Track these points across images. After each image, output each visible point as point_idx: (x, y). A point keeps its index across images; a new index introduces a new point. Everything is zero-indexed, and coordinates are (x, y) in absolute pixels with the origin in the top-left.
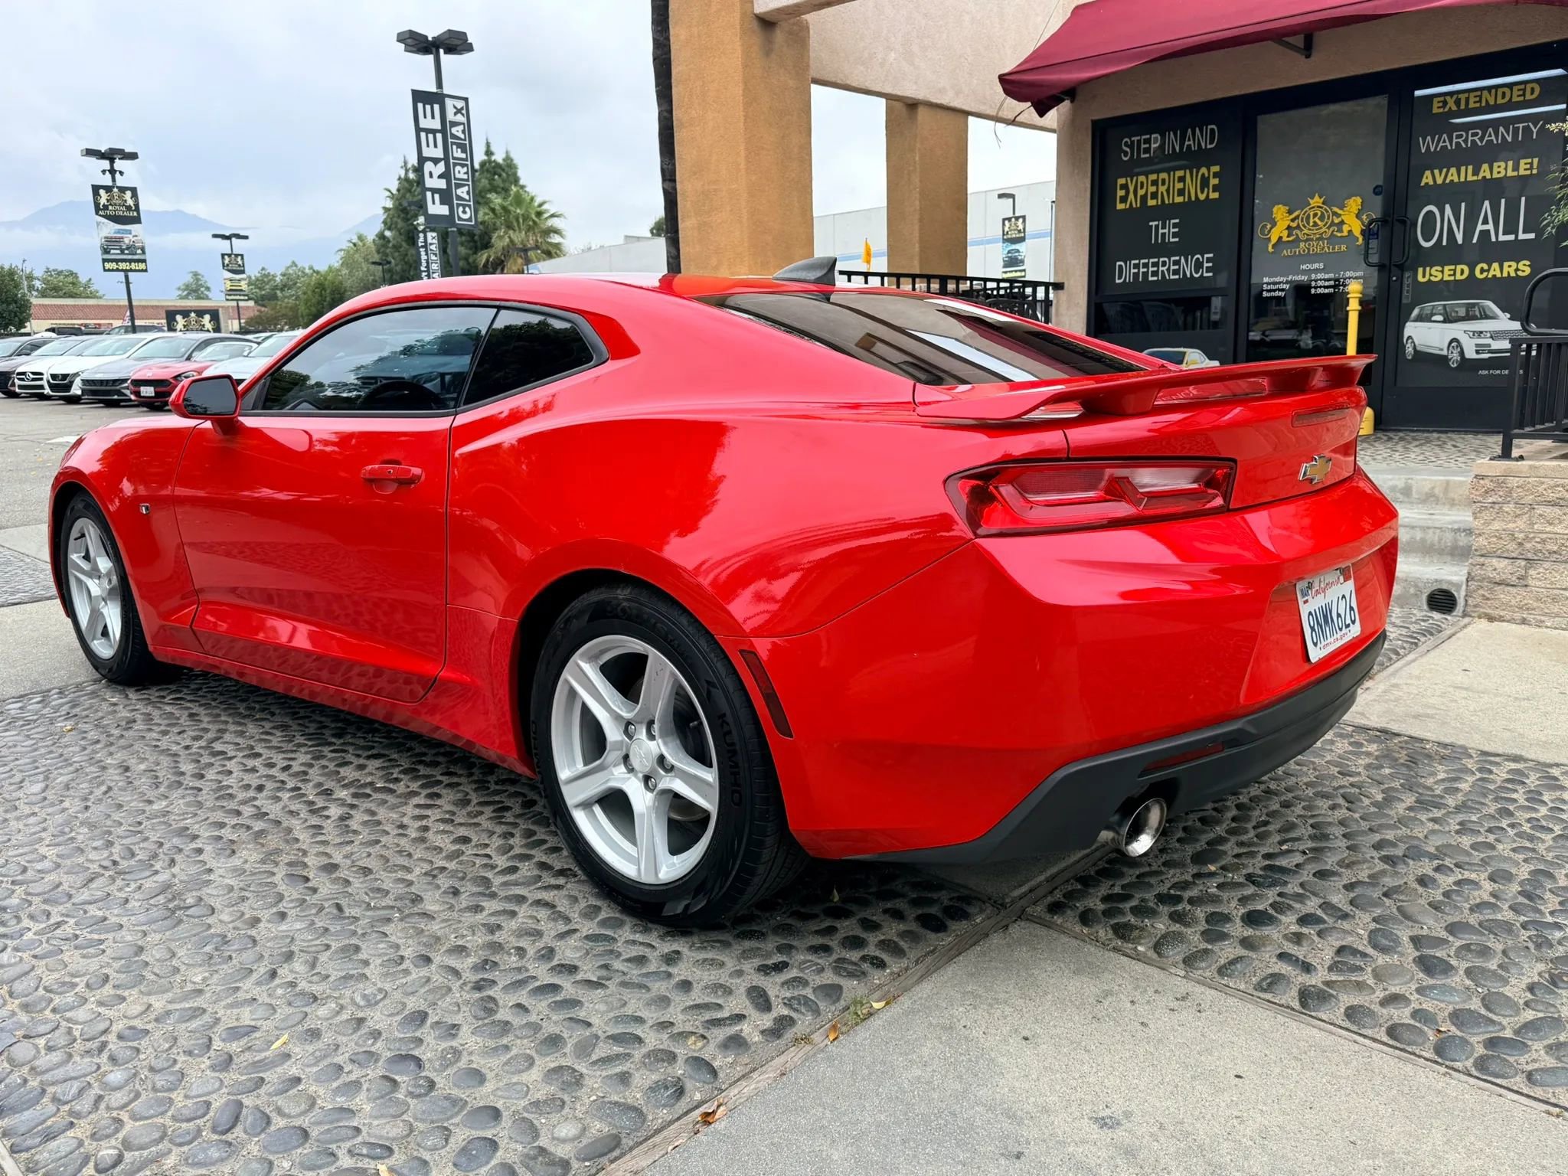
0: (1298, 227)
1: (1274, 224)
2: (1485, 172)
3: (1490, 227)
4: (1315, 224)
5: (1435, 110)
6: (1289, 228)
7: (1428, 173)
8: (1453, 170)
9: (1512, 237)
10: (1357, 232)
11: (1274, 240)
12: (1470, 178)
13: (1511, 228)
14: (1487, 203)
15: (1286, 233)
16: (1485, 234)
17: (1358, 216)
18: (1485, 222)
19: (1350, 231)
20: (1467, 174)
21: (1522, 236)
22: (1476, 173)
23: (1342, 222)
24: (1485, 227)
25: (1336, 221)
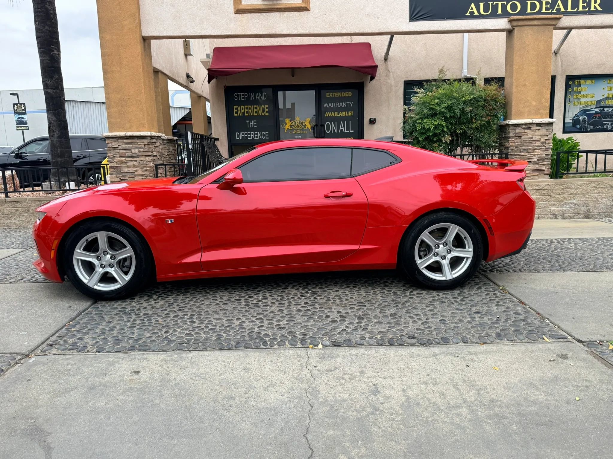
0: (293, 126)
1: (286, 124)
2: (340, 114)
3: (343, 128)
4: (298, 125)
5: (327, 96)
6: (290, 125)
7: (327, 113)
8: (333, 113)
9: (348, 131)
10: (310, 128)
11: (286, 129)
12: (337, 115)
13: (348, 129)
14: (342, 122)
15: (290, 127)
16: (342, 130)
17: (310, 123)
18: (342, 127)
19: (308, 128)
20: (336, 114)
21: (351, 131)
22: (338, 114)
23: (305, 125)
24: (342, 128)
25: (304, 124)
